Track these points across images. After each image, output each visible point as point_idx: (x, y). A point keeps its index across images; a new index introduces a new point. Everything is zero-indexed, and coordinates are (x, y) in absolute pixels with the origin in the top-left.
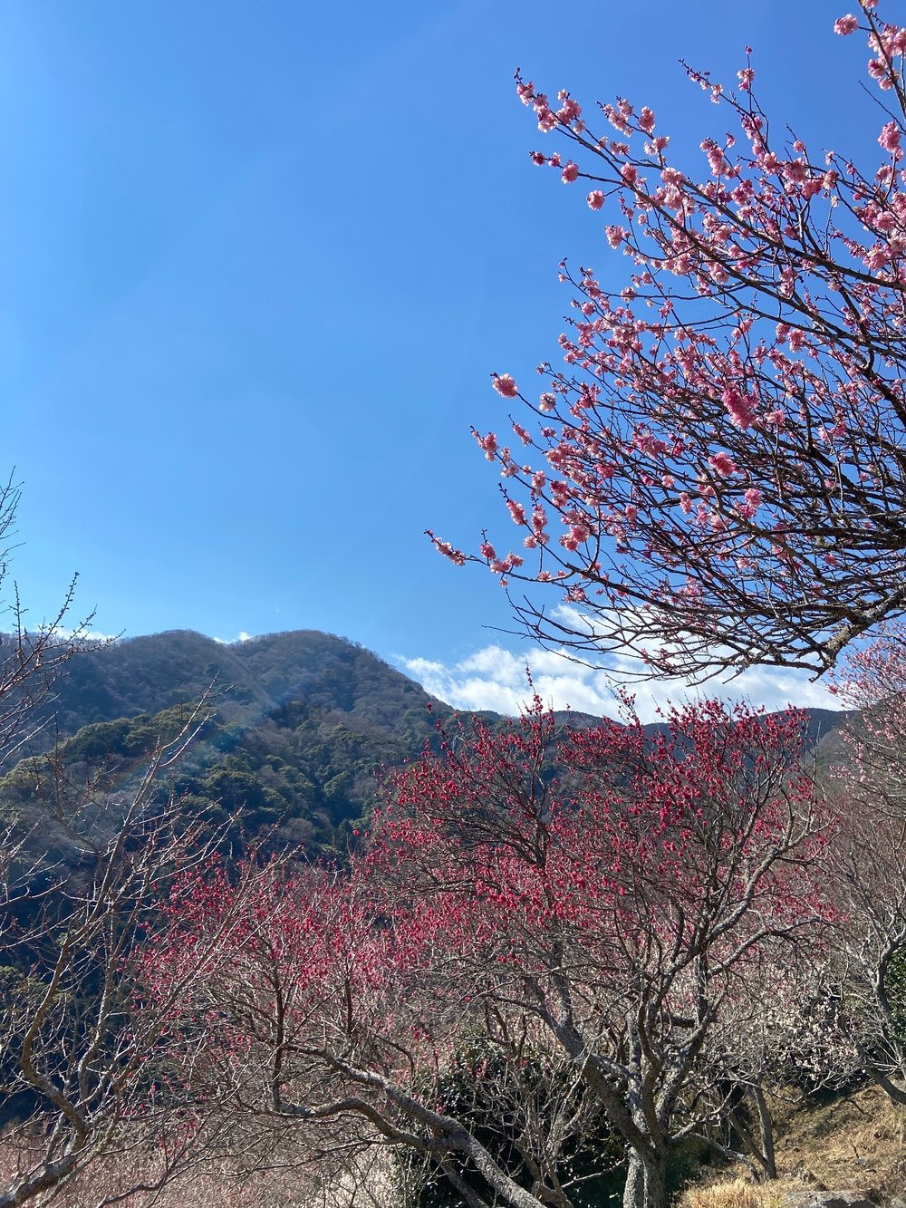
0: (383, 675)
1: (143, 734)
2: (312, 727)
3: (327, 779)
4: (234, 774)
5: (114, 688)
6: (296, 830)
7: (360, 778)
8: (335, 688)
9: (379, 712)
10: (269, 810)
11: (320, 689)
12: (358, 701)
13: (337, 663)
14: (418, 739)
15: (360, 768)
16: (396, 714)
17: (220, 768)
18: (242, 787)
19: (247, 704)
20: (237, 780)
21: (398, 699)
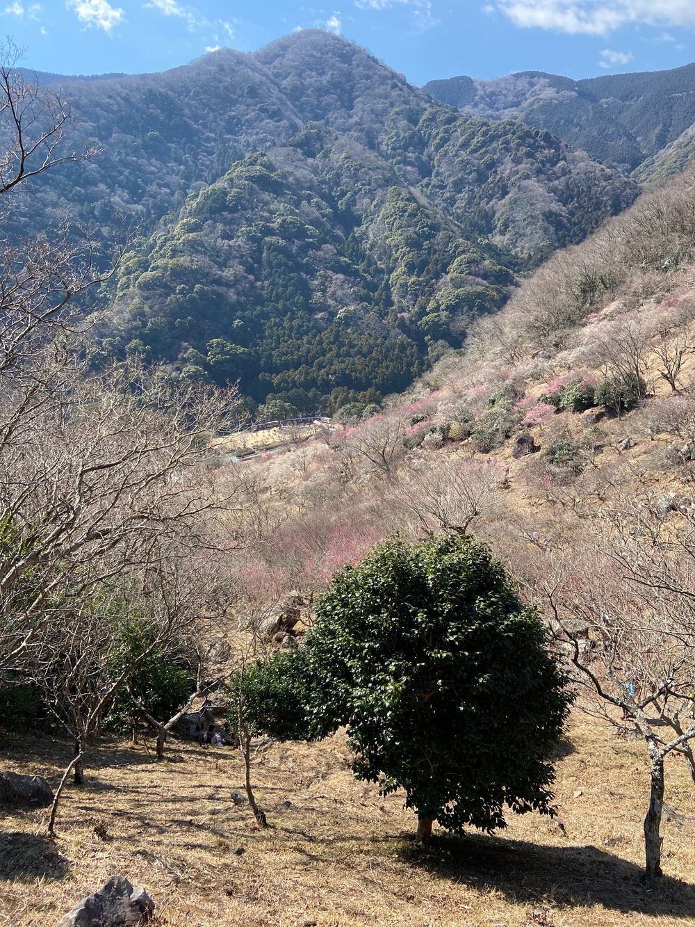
0: (374, 74)
1: (235, 196)
2: (326, 156)
3: (340, 197)
4: (289, 219)
5: (189, 118)
6: (326, 253)
7: (360, 198)
8: (338, 90)
9: (372, 111)
10: (311, 240)
11: (327, 92)
12: (357, 101)
13: (338, 65)
14: (401, 138)
15: (360, 190)
16: (385, 112)
17: (280, 215)
18: (294, 227)
19: (278, 121)
20: (291, 222)
21: (386, 97)
